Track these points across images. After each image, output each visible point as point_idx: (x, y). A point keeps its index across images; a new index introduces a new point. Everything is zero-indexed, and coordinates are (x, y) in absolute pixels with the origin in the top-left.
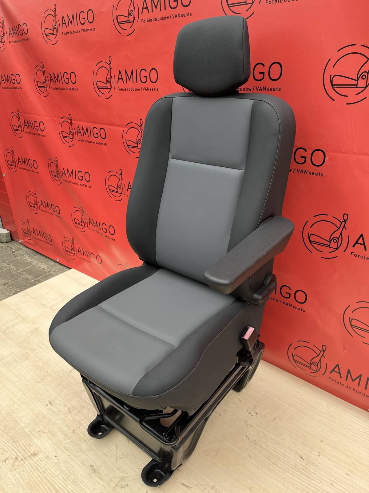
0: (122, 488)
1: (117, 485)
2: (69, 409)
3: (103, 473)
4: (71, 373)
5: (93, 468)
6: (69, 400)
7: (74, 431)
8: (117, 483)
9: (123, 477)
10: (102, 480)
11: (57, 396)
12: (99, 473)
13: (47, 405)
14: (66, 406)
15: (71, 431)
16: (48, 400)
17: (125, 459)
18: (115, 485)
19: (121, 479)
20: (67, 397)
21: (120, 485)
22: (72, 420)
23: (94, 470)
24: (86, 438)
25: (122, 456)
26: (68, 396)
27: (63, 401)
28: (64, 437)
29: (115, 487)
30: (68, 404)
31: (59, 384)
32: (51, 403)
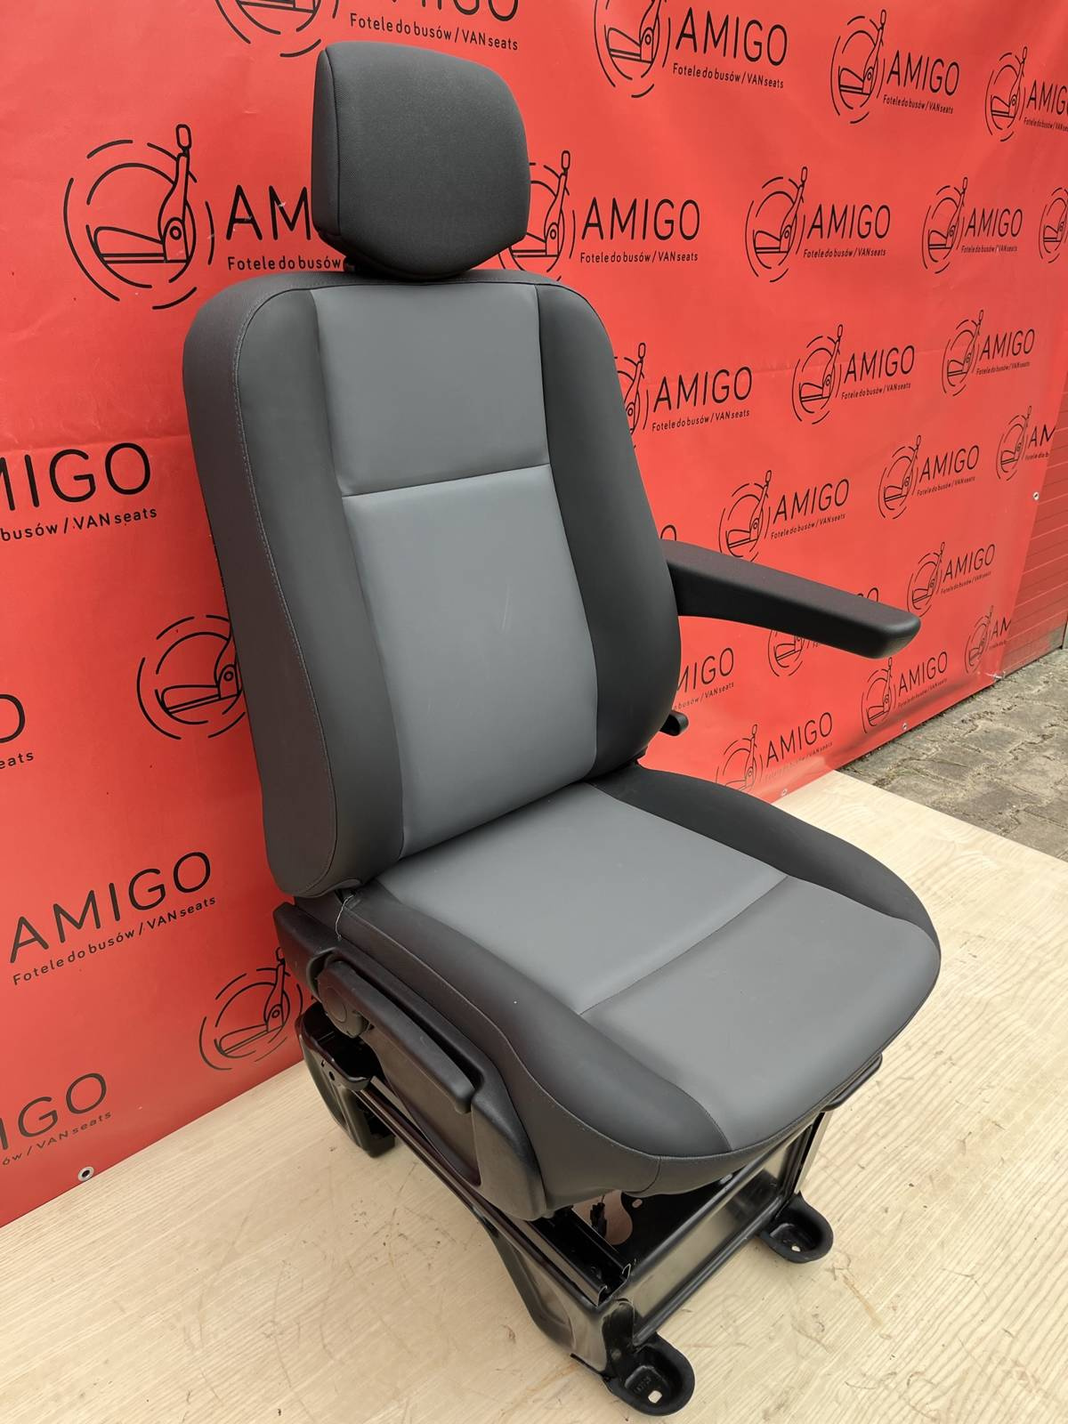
0: (826, 1328)
1: (819, 1342)
3: (788, 1380)
5: (772, 1409)
8: (813, 1343)
9: (792, 1325)
10: (807, 1383)
12: (787, 1393)
17: (738, 1322)
18: (818, 1346)
19: (799, 1331)
21: (818, 1334)
23: (779, 1407)
25: (730, 1330)
29: (823, 1345)
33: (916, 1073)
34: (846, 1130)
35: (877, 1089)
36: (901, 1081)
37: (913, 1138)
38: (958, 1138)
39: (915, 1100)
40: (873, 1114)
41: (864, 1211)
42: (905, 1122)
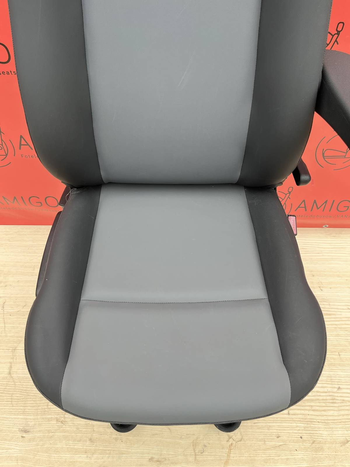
0: (204, 454)
1: (196, 455)
2: (57, 421)
3: (171, 456)
4: (12, 375)
5: (155, 459)
6: (47, 410)
7: (90, 440)
8: (193, 454)
9: (193, 441)
10: (176, 464)
11: (25, 417)
12: (166, 459)
13: (22, 437)
14: (49, 420)
15: (88, 443)
16: (18, 430)
18: (194, 456)
19: (193, 445)
20: (40, 408)
21: (199, 452)
22: (75, 429)
23: (158, 461)
24: (114, 436)
26: (39, 406)
27: (39, 417)
28: (86, 456)
29: (196, 458)
30: (50, 416)
31: (10, 400)
32: (26, 431)
35: (335, 390)
37: (326, 421)
38: (347, 438)
40: (321, 398)
41: (268, 429)
42: (331, 413)
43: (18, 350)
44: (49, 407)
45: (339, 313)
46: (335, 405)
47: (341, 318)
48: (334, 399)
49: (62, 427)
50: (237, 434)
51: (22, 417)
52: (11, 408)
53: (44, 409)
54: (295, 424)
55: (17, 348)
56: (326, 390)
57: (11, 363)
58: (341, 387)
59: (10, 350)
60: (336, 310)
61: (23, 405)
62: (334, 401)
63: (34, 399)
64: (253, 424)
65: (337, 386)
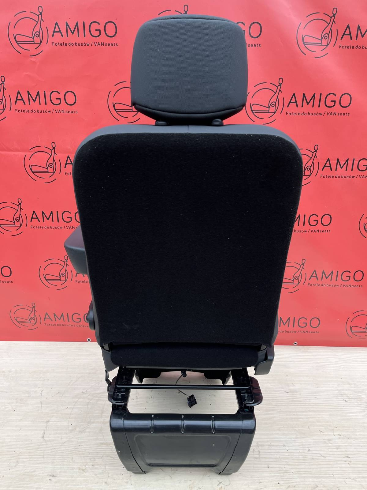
33: (327, 457)
34: (277, 454)
35: (306, 451)
36: (319, 455)
37: (299, 472)
38: (317, 484)
39: (317, 463)
42: (303, 467)
43: (51, 422)
44: (73, 460)
45: (308, 400)
46: (306, 461)
47: (309, 404)
48: (306, 458)
49: (83, 474)
50: (226, 480)
51: (50, 466)
52: (43, 460)
53: (70, 461)
54: (273, 474)
55: (50, 421)
56: (298, 451)
57: (44, 430)
58: (310, 449)
59: (45, 422)
60: (306, 398)
61: (52, 458)
62: (305, 459)
63: (61, 455)
64: (239, 474)
65: (308, 449)
